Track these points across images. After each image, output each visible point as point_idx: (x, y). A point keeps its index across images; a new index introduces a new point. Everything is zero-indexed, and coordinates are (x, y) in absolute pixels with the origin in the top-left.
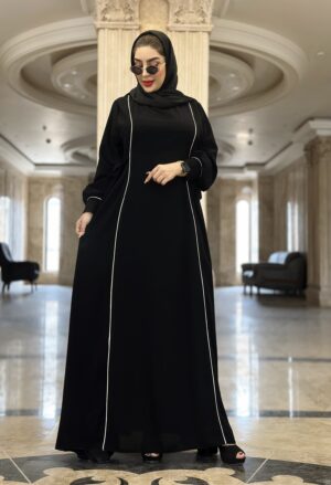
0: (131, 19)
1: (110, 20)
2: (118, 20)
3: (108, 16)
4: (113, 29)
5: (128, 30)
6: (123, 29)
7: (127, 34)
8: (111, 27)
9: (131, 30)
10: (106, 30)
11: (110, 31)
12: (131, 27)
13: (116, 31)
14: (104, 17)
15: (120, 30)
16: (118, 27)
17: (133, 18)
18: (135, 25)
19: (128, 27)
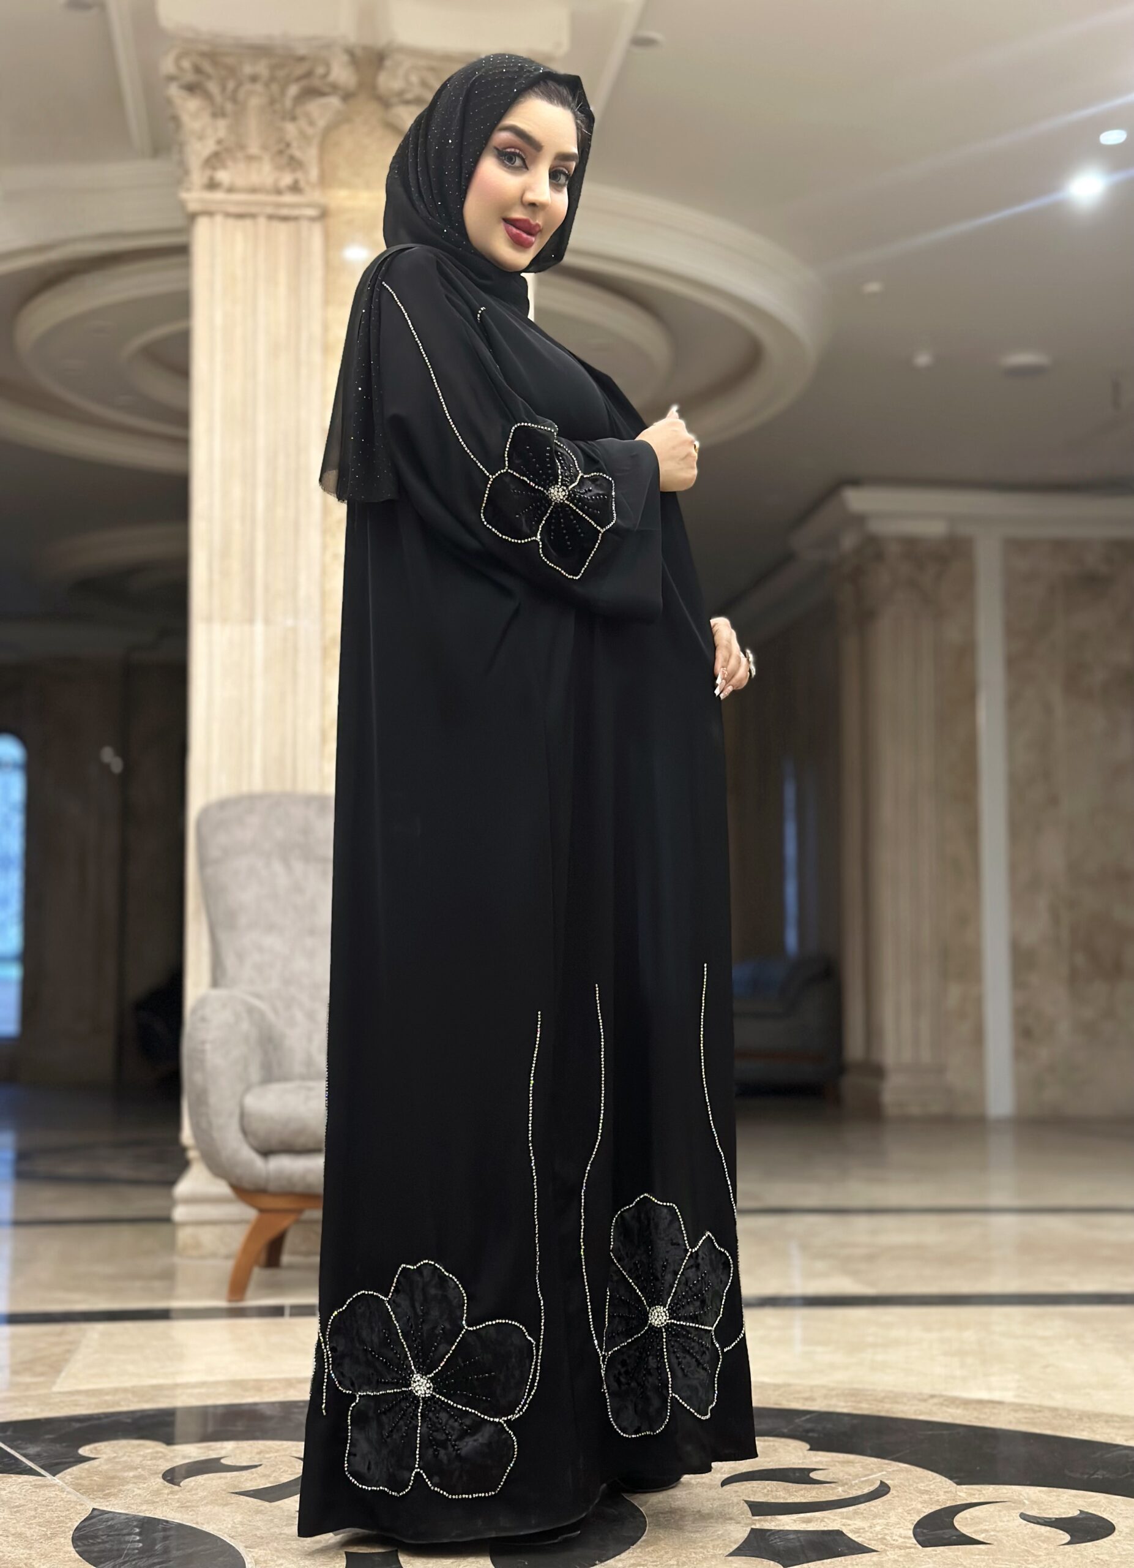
0: (295, 188)
1: (231, 190)
2: (254, 190)
3: (223, 176)
4: (240, 216)
5: (285, 219)
6: (271, 217)
7: (283, 230)
8: (233, 209)
9: (296, 219)
10: (219, 219)
11: (231, 222)
12: (295, 212)
13: (248, 223)
14: (211, 179)
15: (262, 221)
16: (253, 210)
17: (302, 184)
18: (309, 205)
19: (285, 212)
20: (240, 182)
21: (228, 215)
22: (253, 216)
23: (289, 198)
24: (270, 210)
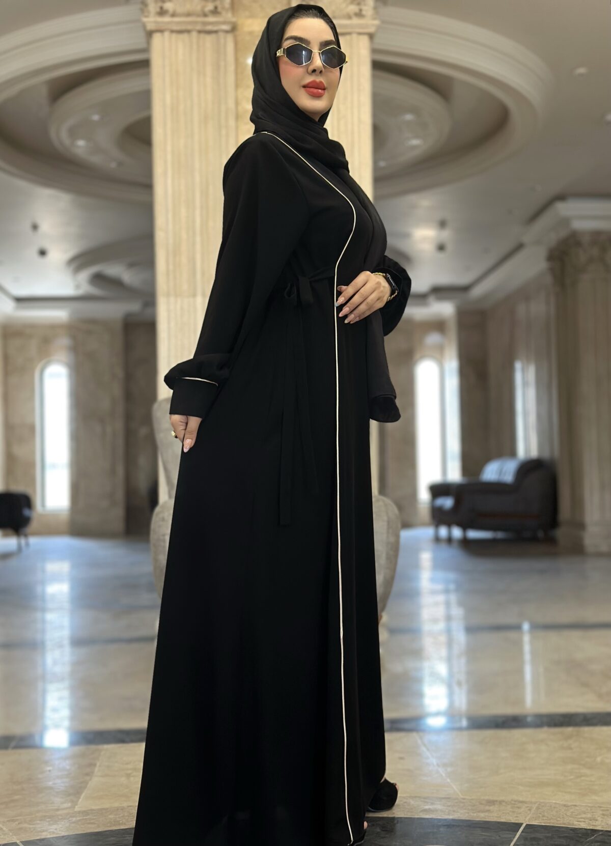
0: (215, 12)
1: (174, 15)
2: (188, 15)
3: (168, 6)
4: (180, 32)
5: (209, 32)
6: (200, 32)
7: (209, 39)
8: (175, 28)
9: (216, 32)
10: (167, 34)
11: (174, 36)
12: (215, 28)
13: (185, 36)
14: (161, 8)
15: (194, 34)
16: (189, 27)
17: (219, 9)
18: (224, 23)
19: (209, 28)
20: (180, 10)
21: (172, 31)
22: (188, 31)
23: (211, 19)
24: (199, 27)
